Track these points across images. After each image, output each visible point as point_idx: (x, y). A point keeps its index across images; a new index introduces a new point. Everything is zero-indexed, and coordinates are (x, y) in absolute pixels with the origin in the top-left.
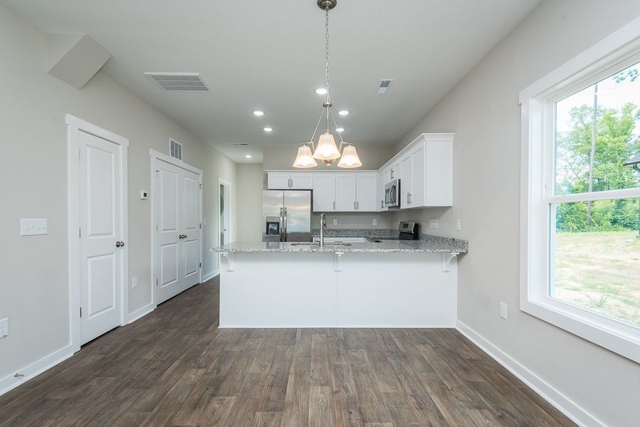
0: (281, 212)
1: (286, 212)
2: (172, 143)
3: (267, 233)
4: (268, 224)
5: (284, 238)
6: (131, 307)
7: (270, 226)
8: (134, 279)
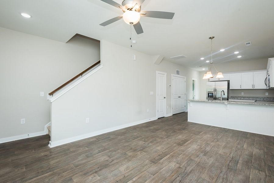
0: (214, 90)
1: (216, 89)
2: (177, 71)
3: (208, 97)
4: (209, 94)
5: (215, 99)
6: (167, 113)
7: (210, 95)
8: (168, 106)
